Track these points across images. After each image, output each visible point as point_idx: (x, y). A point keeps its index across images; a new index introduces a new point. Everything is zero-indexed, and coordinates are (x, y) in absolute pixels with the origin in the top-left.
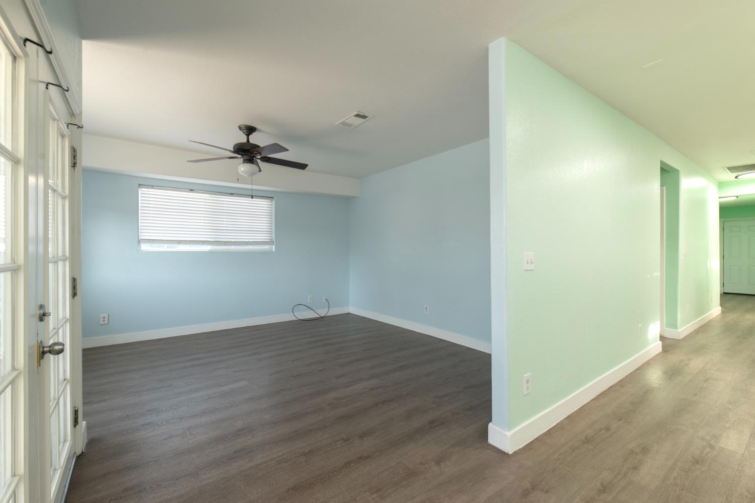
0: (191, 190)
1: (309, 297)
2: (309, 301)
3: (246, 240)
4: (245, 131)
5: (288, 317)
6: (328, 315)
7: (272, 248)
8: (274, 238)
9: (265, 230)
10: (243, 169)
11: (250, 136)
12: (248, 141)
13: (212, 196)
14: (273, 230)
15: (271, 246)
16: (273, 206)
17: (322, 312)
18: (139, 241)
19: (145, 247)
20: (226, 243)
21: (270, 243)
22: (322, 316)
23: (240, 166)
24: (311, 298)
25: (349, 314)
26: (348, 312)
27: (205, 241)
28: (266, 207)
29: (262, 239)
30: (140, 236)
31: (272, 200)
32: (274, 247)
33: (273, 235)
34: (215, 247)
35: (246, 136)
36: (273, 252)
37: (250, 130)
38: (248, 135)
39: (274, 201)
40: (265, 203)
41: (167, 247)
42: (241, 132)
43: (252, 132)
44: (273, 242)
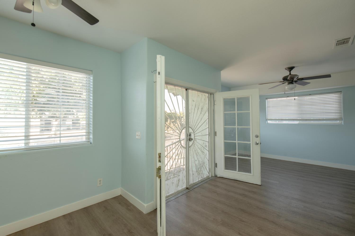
4: (288, 70)
7: (342, 122)
11: (291, 72)
12: (290, 74)
14: (342, 111)
18: (267, 120)
19: (269, 122)
20: (306, 120)
21: (340, 119)
23: (287, 87)
29: (334, 117)
30: (267, 118)
33: (343, 115)
34: (301, 122)
35: (289, 72)
36: (343, 125)
37: (291, 69)
38: (290, 71)
39: (342, 94)
40: (335, 96)
41: (278, 122)
42: (286, 70)
43: (292, 69)
44: (342, 119)
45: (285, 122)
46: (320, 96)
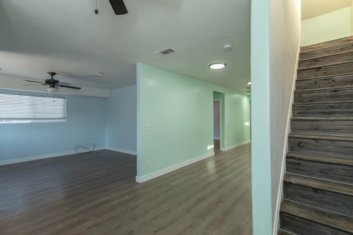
0: (20, 94)
1: (84, 143)
2: (84, 144)
3: (51, 117)
5: (74, 152)
6: (94, 150)
8: (66, 116)
9: (61, 112)
10: (49, 90)
11: (53, 76)
12: (52, 78)
13: (31, 97)
14: (66, 112)
15: (64, 120)
16: (66, 102)
17: (91, 149)
21: (64, 118)
22: (91, 151)
23: (48, 89)
24: (85, 143)
25: (105, 149)
26: (104, 149)
27: (28, 118)
28: (62, 102)
31: (65, 99)
32: (66, 120)
34: (33, 121)
36: (66, 122)
38: (52, 76)
39: (66, 99)
40: (61, 100)
42: (49, 74)
43: (54, 75)
44: (65, 118)
45: (14, 122)
46: (51, 99)
